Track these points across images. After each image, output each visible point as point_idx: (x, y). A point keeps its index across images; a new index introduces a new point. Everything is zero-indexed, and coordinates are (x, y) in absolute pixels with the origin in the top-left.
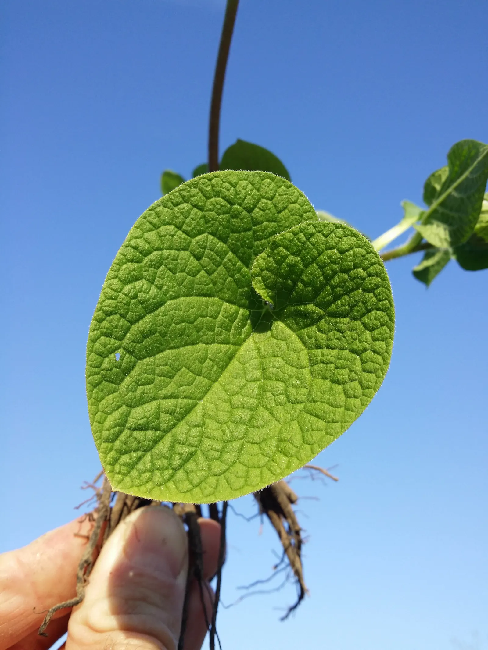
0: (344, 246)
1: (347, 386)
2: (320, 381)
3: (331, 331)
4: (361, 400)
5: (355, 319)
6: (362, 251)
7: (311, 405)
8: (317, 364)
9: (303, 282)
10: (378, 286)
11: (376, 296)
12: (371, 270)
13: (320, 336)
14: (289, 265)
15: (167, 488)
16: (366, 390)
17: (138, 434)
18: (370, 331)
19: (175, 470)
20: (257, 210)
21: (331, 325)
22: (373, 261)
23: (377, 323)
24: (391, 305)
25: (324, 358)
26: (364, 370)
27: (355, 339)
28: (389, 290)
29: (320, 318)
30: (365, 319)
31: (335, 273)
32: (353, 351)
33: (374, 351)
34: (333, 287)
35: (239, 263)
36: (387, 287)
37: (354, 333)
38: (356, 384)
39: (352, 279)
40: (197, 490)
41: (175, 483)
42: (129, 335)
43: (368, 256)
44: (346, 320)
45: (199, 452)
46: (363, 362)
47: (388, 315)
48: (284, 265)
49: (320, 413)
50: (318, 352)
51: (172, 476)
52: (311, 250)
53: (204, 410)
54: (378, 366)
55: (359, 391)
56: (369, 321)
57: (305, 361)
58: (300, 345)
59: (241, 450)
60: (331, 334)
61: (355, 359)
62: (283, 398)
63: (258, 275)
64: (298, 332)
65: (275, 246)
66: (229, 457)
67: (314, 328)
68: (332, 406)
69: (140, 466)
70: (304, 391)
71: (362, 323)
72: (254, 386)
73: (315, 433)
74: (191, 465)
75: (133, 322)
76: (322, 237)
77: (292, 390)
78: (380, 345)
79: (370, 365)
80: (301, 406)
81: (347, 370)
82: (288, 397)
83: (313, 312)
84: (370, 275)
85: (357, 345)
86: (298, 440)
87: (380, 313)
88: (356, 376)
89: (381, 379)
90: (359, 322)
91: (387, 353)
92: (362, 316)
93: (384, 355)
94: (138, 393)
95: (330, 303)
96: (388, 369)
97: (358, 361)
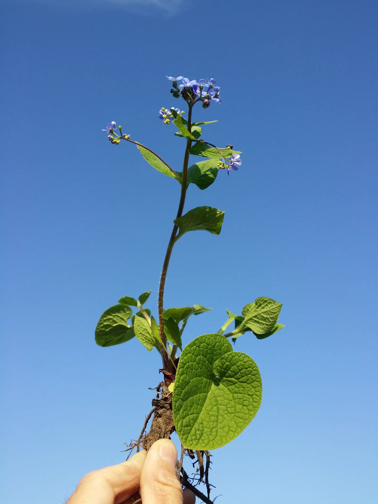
0: (245, 360)
1: (249, 407)
2: (238, 405)
3: (240, 387)
4: (254, 412)
5: (249, 384)
6: (251, 362)
7: (237, 414)
8: (237, 399)
9: (231, 371)
10: (256, 374)
11: (256, 377)
12: (254, 369)
13: (236, 389)
14: (226, 365)
15: (198, 446)
16: (255, 408)
17: (186, 428)
18: (254, 388)
19: (199, 439)
20: (215, 347)
21: (240, 385)
22: (255, 366)
23: (256, 385)
24: (261, 380)
25: (239, 397)
26: (254, 402)
27: (249, 391)
28: (260, 375)
29: (236, 383)
30: (252, 384)
31: (242, 369)
32: (249, 395)
33: (256, 395)
34: (241, 373)
35: (209, 364)
36: (259, 374)
37: (248, 389)
38: (251, 406)
39: (248, 371)
40: (208, 446)
41: (200, 444)
42: (182, 394)
43: (253, 364)
44: (245, 384)
45: (204, 433)
46: (253, 399)
47: (260, 383)
48: (225, 365)
49: (241, 417)
50: (236, 395)
51: (198, 442)
52: (234, 361)
53: (201, 418)
54: (258, 400)
55: (253, 409)
56: (254, 385)
57: (231, 398)
58: (229, 392)
59: (217, 431)
60: (240, 389)
61: (250, 398)
62: (226, 412)
63: (216, 368)
64: (228, 387)
65: (222, 359)
66: (214, 434)
67: (234, 386)
68: (245, 414)
69: (188, 439)
70: (233, 409)
71: (251, 385)
72: (215, 408)
73: (241, 424)
74: (202, 438)
75: (183, 389)
76: (238, 357)
77: (229, 409)
78: (258, 393)
79: (255, 400)
80: (233, 415)
81: (248, 401)
82: (228, 411)
83: (234, 381)
84: (254, 370)
85: (250, 393)
86: (235, 426)
87: (257, 383)
88: (251, 404)
89: (260, 405)
90: (250, 385)
91: (261, 396)
92: (251, 383)
93: (260, 396)
94: (184, 414)
95: (240, 378)
96: (262, 401)
97: (251, 398)
